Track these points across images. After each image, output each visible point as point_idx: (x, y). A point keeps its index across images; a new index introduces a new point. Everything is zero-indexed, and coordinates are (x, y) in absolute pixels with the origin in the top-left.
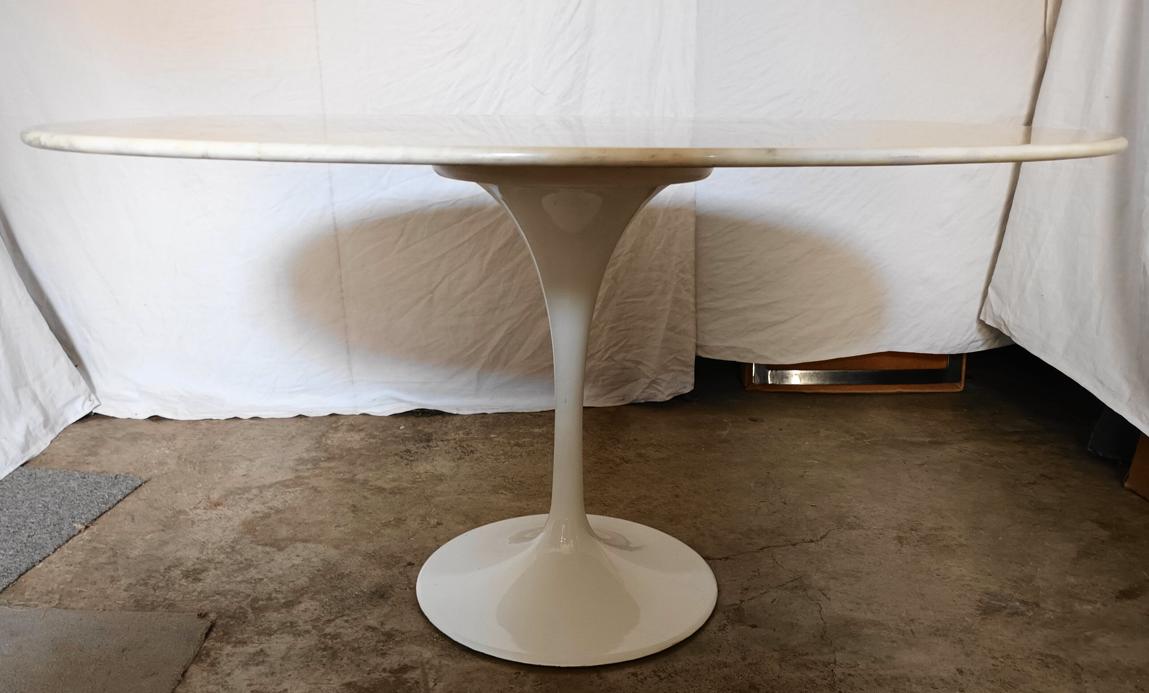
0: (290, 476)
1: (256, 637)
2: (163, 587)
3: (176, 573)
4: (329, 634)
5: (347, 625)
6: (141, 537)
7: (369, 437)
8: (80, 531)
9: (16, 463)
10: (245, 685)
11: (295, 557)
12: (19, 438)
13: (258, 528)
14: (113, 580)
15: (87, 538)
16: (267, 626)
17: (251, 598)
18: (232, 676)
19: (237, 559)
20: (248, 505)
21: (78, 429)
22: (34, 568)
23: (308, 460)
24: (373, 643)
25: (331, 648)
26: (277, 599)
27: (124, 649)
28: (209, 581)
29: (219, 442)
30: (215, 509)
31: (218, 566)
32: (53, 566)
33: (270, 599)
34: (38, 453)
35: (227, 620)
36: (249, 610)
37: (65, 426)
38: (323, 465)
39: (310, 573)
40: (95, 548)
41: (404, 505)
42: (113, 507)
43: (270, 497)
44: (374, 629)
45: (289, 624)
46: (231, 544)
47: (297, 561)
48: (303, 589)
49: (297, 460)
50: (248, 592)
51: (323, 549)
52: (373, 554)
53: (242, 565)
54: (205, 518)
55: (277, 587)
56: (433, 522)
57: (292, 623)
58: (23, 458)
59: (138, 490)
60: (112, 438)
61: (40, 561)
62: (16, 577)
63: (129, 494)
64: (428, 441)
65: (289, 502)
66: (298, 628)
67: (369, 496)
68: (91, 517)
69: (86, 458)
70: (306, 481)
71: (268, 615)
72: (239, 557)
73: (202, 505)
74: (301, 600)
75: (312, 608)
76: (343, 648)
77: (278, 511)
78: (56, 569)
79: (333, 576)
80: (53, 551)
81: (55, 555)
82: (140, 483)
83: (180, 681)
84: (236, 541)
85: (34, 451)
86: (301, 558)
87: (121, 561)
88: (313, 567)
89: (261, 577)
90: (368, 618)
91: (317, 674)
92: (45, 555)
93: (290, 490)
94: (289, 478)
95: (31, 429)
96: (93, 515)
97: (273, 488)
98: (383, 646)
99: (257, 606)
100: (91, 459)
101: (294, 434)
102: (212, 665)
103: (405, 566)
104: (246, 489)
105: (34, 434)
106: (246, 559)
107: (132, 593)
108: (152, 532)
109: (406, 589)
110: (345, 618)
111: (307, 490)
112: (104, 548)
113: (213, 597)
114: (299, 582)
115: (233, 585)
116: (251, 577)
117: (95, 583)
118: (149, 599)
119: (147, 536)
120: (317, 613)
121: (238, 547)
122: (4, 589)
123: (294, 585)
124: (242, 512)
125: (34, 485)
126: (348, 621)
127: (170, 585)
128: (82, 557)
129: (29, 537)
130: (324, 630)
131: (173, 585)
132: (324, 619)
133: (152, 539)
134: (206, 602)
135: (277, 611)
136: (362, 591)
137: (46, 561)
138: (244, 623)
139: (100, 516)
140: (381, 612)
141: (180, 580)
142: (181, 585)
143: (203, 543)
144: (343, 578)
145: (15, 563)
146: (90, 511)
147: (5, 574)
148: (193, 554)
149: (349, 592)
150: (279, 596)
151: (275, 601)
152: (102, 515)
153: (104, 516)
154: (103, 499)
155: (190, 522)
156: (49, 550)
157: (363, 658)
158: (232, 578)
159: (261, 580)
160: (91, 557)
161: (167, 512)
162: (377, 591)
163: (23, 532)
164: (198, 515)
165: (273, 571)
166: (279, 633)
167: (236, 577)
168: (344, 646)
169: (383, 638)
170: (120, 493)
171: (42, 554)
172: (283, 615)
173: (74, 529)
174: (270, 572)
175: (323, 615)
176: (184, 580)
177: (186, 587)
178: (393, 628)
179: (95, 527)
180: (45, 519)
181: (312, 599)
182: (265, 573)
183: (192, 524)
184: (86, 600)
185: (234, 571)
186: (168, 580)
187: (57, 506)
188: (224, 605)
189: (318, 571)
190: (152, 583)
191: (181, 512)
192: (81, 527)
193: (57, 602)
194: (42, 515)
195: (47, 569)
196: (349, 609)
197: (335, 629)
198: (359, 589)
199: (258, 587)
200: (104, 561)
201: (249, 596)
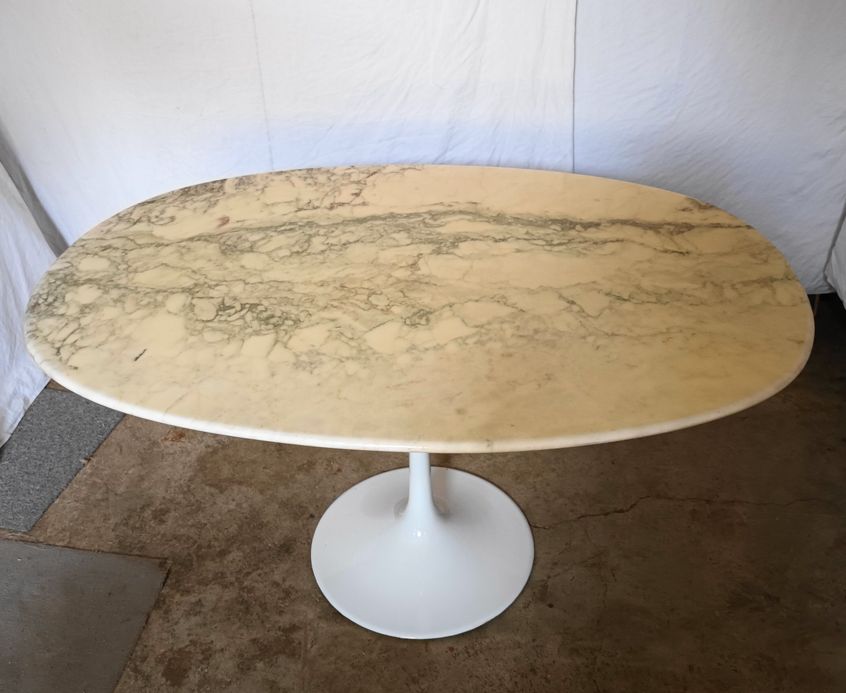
1: (197, 587)
2: (138, 528)
3: (147, 514)
4: (246, 587)
5: (259, 578)
6: (126, 472)
8: (84, 465)
9: (41, 386)
11: (231, 502)
13: (208, 466)
14: (106, 518)
15: (89, 471)
16: (205, 575)
17: (196, 545)
18: (178, 625)
19: (191, 500)
22: (53, 504)
24: (275, 599)
25: (246, 602)
26: (214, 547)
27: (110, 593)
28: (169, 523)
30: (179, 440)
31: (177, 506)
32: (66, 501)
35: (179, 566)
39: (240, 520)
40: (94, 483)
42: (108, 436)
45: (220, 575)
46: (188, 483)
47: (231, 507)
48: (233, 538)
50: (196, 537)
51: (252, 493)
52: (287, 502)
53: (194, 508)
54: (172, 451)
55: (215, 534)
56: (335, 466)
57: (222, 574)
58: (46, 380)
59: (126, 417)
61: (57, 497)
62: (41, 514)
63: (119, 422)
66: (226, 579)
68: (92, 450)
71: (207, 564)
72: (192, 498)
73: (170, 436)
74: (231, 550)
75: (237, 559)
76: (254, 603)
78: (68, 505)
79: (255, 525)
80: (66, 486)
81: (67, 490)
83: (144, 627)
86: (235, 503)
87: (111, 499)
88: (243, 513)
90: (275, 573)
92: (61, 491)
96: (94, 447)
98: (281, 603)
99: (200, 553)
102: (166, 612)
103: (308, 518)
106: (197, 501)
107: (117, 533)
108: (133, 466)
109: (305, 544)
110: (259, 571)
112: (100, 483)
113: (171, 541)
114: (231, 530)
115: (186, 529)
116: (199, 521)
117: (93, 521)
118: (129, 540)
119: (130, 470)
120: (241, 564)
121: (193, 486)
122: (34, 526)
123: (228, 532)
124: (197, 446)
125: (53, 411)
126: (261, 574)
127: (143, 526)
128: (85, 492)
129: (50, 470)
130: (243, 582)
131: (145, 525)
132: (245, 571)
133: (133, 474)
134: (166, 546)
135: (213, 560)
136: (274, 544)
137: (62, 496)
138: (190, 570)
139: (99, 447)
140: (285, 566)
141: (151, 520)
142: (150, 526)
143: (168, 481)
144: (262, 527)
145: (41, 499)
146: (91, 442)
147: (34, 510)
148: (160, 492)
149: (265, 543)
150: (216, 544)
151: (213, 549)
152: (100, 445)
153: (101, 446)
154: (101, 428)
155: (160, 455)
156: (63, 485)
157: (267, 614)
158: (186, 520)
159: (206, 525)
160: (91, 493)
161: (146, 443)
162: (284, 544)
163: (46, 465)
164: (166, 447)
165: (214, 515)
166: (213, 583)
167: (188, 520)
168: (255, 601)
169: (282, 595)
170: (113, 421)
171: (59, 489)
172: (217, 565)
173: (80, 462)
174: (212, 516)
175: (244, 567)
176: (153, 521)
177: (154, 528)
178: (291, 585)
179: (94, 460)
180: (60, 451)
181: (238, 549)
182: (209, 517)
183: (162, 458)
184: (87, 539)
185: (188, 513)
186: (142, 521)
187: (69, 436)
188: (178, 551)
189: (246, 518)
190: (131, 522)
191: (155, 443)
192: (83, 461)
193: (68, 541)
194: (59, 447)
195: (62, 505)
196: (263, 562)
197: (251, 582)
198: (272, 541)
199: (202, 532)
200: (100, 498)
201: (196, 541)
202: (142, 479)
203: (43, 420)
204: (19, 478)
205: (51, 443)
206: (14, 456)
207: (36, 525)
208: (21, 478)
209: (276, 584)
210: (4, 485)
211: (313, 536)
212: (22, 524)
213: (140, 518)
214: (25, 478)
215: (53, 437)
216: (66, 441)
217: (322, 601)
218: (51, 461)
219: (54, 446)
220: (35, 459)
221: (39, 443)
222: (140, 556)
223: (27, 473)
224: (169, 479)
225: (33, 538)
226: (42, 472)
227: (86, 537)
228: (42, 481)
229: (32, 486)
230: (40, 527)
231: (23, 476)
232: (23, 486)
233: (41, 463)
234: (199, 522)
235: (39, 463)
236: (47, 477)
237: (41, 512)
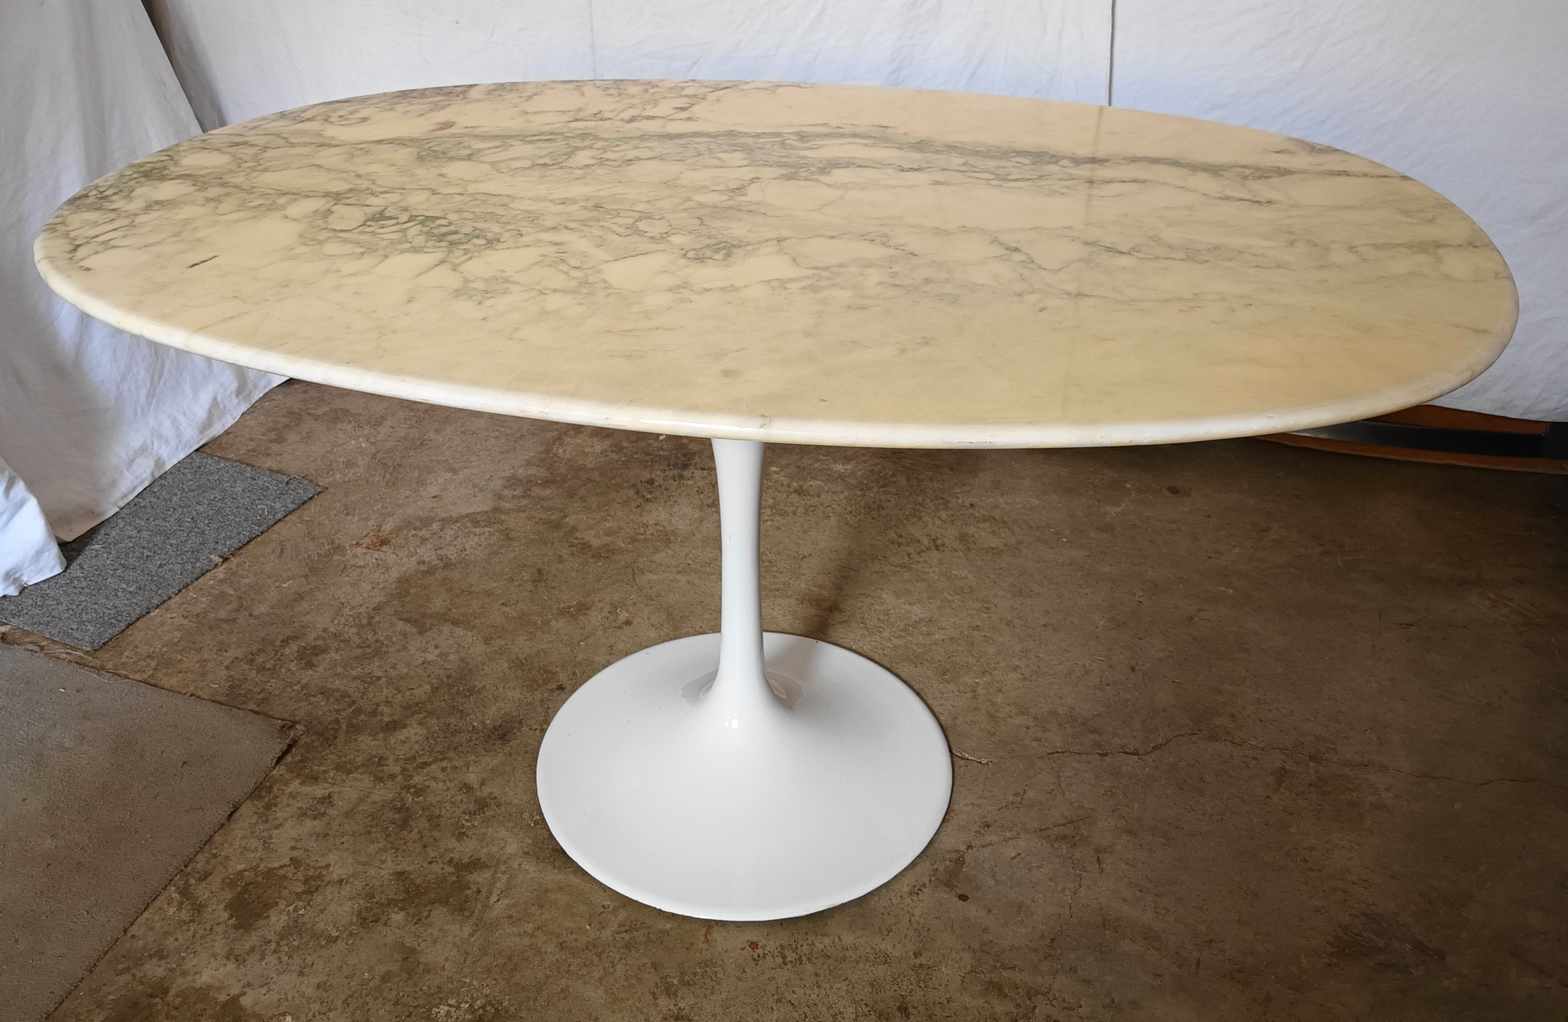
0: (487, 506)
1: (333, 772)
2: (268, 669)
3: (291, 650)
4: (414, 786)
5: (441, 775)
6: (278, 584)
7: (614, 448)
8: (216, 565)
9: (190, 447)
10: (288, 848)
11: (431, 649)
12: (201, 412)
13: (412, 591)
14: (222, 648)
15: (221, 576)
16: (352, 757)
17: (354, 706)
18: (282, 830)
19: (367, 639)
20: (418, 550)
21: (280, 397)
22: (148, 616)
23: (520, 481)
24: (458, 812)
25: (408, 809)
26: (382, 714)
27: (184, 763)
28: (320, 669)
29: (431, 434)
30: (379, 550)
31: (342, 645)
32: (168, 614)
33: (374, 713)
34: (222, 431)
35: (314, 737)
36: (344, 726)
37: (267, 390)
38: (537, 491)
39: (437, 679)
40: (223, 593)
41: (600, 580)
42: (268, 529)
43: (449, 538)
45: (377, 760)
46: (371, 612)
47: (430, 657)
48: (417, 704)
49: (508, 479)
50: (356, 696)
51: (470, 640)
52: (524, 661)
53: (368, 650)
54: (361, 563)
55: (390, 695)
56: (623, 616)
57: (381, 758)
58: (201, 440)
59: (306, 506)
60: (309, 414)
61: (158, 606)
62: (123, 628)
63: (293, 511)
64: (685, 466)
65: (467, 551)
66: (385, 768)
67: (565, 556)
68: (237, 545)
69: (270, 445)
70: (503, 517)
71: (361, 739)
72: (370, 636)
73: (366, 541)
74: (408, 723)
75: (414, 739)
76: (420, 812)
77: (448, 565)
78: (170, 621)
79: (461, 689)
80: (177, 592)
81: (177, 599)
82: (311, 495)
83: (223, 825)
84: (377, 609)
85: (218, 429)
86: (437, 652)
87: (241, 620)
88: (445, 669)
89: (380, 674)
90: (471, 770)
91: (373, 848)
92: (165, 598)
93: (477, 531)
94: (486, 509)
95: (219, 399)
96: (240, 542)
97: (459, 524)
98: (467, 821)
99: (355, 721)
100: (275, 447)
101: (524, 432)
102: (268, 807)
103: (552, 691)
104: (426, 522)
105: (222, 406)
106: (377, 641)
107: (232, 673)
108: (293, 577)
109: (536, 729)
110: (444, 764)
111: (497, 533)
112: (231, 595)
113: (315, 696)
114: (417, 692)
115: (345, 681)
116: (370, 671)
117: (200, 650)
118: (246, 686)
119: (285, 583)
120: (417, 747)
121: (377, 618)
122: (104, 644)
123: (412, 695)
124: (406, 560)
125: (196, 484)
126: (446, 768)
127: (277, 667)
128: (204, 605)
129: (161, 566)
130: (412, 777)
131: (281, 667)
132: (419, 760)
133: (289, 588)
134: (303, 703)
135: (373, 734)
136: (483, 723)
137: (165, 605)
138: (330, 745)
139: (248, 542)
140: (490, 761)
141: (292, 661)
142: (289, 670)
143: (340, 605)
144: (471, 695)
145: (131, 605)
146: (239, 533)
147: (114, 621)
148: (323, 620)
149: (468, 720)
150: (387, 710)
151: (379, 718)
152: (251, 540)
153: (253, 543)
154: (260, 516)
155: (342, 566)
156: (173, 590)
157: (436, 834)
158: (349, 668)
159: (379, 678)
160: (213, 608)
161: (324, 546)
162: (500, 726)
163: (157, 558)
164: (355, 556)
165: (398, 667)
166: (360, 771)
167: (352, 669)
168: (423, 809)
169: (472, 807)
170: (283, 509)
171: (163, 595)
172: (377, 743)
173: (211, 561)
174: (394, 667)
175: (421, 753)
176: (295, 662)
177: (293, 673)
178: (492, 793)
179: (234, 561)
180: (186, 541)
181: (420, 723)
182: (388, 668)
183: (343, 571)
184: (181, 675)
185: (357, 658)
186: (279, 660)
187: (207, 522)
188: (320, 713)
189: (448, 677)
190: (260, 660)
191: (339, 549)
192: (217, 559)
193: (149, 673)
194: (185, 535)
195: (160, 620)
196: (455, 748)
197: (425, 779)
198: (481, 718)
199: (370, 690)
200: (223, 617)
201: (354, 702)
202: (300, 597)
203: (176, 495)
204: (110, 571)
205: (175, 528)
206: (113, 540)
207: (109, 643)
208: (112, 573)
209: (467, 788)
210: (82, 579)
211: (553, 718)
212: (87, 639)
213: (276, 654)
214: (118, 571)
215: (182, 520)
216: (199, 528)
217: (539, 826)
218: (166, 553)
219: (179, 533)
220: (144, 548)
221: (157, 525)
222: (256, 712)
223: (123, 566)
224: (342, 604)
225: (98, 663)
226: (146, 567)
227: (180, 672)
228: (142, 580)
229: (124, 586)
230: (114, 647)
231: (115, 570)
232: (110, 583)
233: (152, 554)
234: (370, 673)
235: (146, 553)
236: (152, 576)
237: (123, 625)
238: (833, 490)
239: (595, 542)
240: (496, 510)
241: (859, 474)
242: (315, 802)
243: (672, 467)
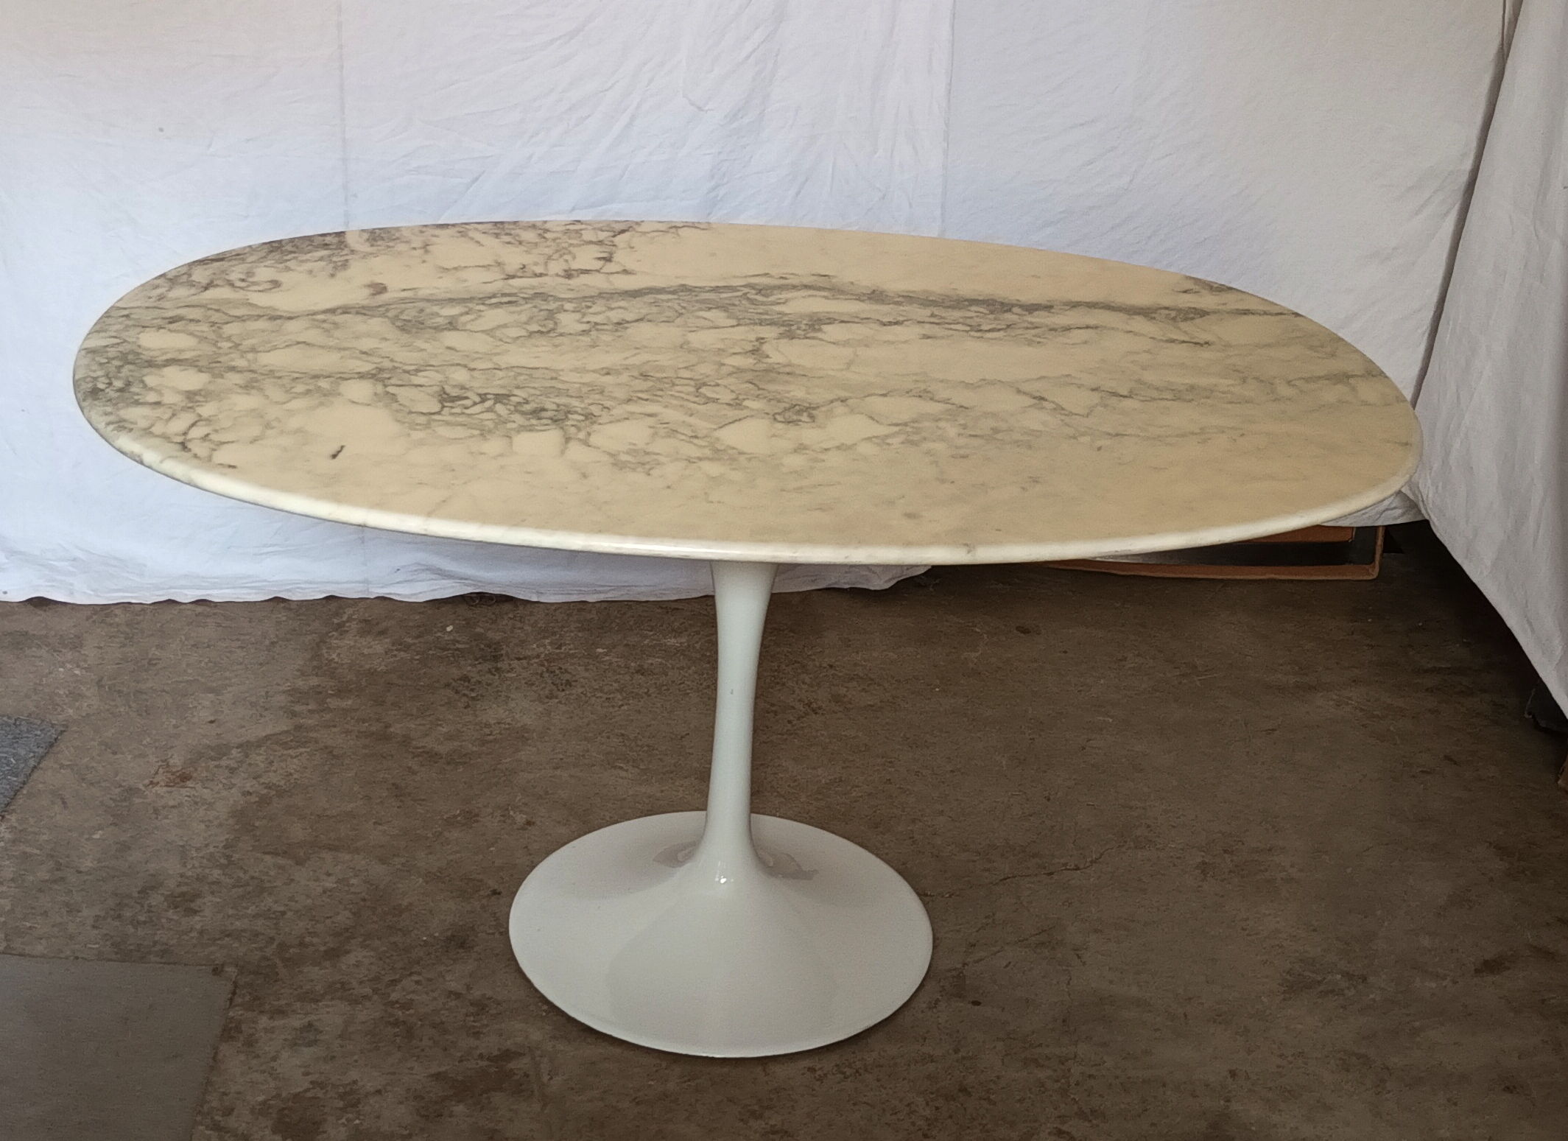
0: (284, 725)
2: (145, 923)
3: (157, 901)
5: (420, 988)
6: (86, 836)
7: (398, 646)
10: (301, 1074)
11: (324, 877)
13: (257, 823)
14: (72, 909)
15: (8, 836)
16: (309, 987)
17: (276, 943)
20: (232, 781)
23: (307, 694)
24: (461, 1017)
25: (404, 1022)
26: (314, 945)
28: (207, 913)
29: (155, 651)
31: (214, 887)
33: (303, 945)
35: (251, 976)
36: (278, 962)
38: (333, 703)
39: (352, 903)
41: (472, 786)
42: (28, 779)
43: (262, 765)
44: (458, 995)
46: (225, 851)
47: (328, 885)
48: (347, 930)
49: (290, 693)
50: (270, 932)
51: (363, 863)
52: (438, 874)
53: (250, 889)
54: (172, 803)
55: (309, 927)
56: (520, 818)
57: (343, 984)
59: (55, 749)
63: (44, 756)
64: (496, 658)
65: (295, 776)
66: (352, 991)
67: (416, 768)
70: (312, 735)
71: (306, 970)
72: (241, 874)
73: (161, 779)
74: (348, 948)
75: (366, 961)
76: (420, 1023)
77: (281, 793)
79: (386, 909)
82: (53, 735)
84: (229, 846)
86: (333, 879)
87: (72, 879)
88: (354, 894)
89: (282, 909)
90: (448, 978)
91: (392, 1060)
93: (290, 752)
94: (285, 729)
97: (264, 749)
98: (474, 1021)
99: (288, 956)
102: (249, 1044)
103: (488, 896)
104: (221, 751)
106: (253, 878)
107: (105, 931)
108: (100, 827)
109: (494, 933)
111: (317, 753)
112: (38, 855)
113: (221, 939)
114: (338, 919)
115: (245, 921)
116: (267, 908)
117: (46, 915)
118: (132, 941)
119: (95, 835)
120: (375, 968)
121: (236, 856)
123: (334, 923)
124: (226, 793)
126: (420, 981)
127: (154, 919)
128: (12, 869)
130: (389, 995)
131: (158, 919)
132: (386, 979)
133: (103, 839)
134: (214, 948)
135: (317, 965)
136: (432, 936)
138: (276, 981)
139: (15, 796)
140: (463, 969)
141: (167, 911)
142: (170, 920)
144: (401, 913)
148: (172, 867)
149: (413, 936)
150: (315, 941)
151: (312, 948)
152: (16, 793)
153: (21, 796)
154: (7, 765)
155: (151, 810)
157: (449, 1038)
158: (241, 909)
159: (284, 913)
160: (25, 870)
161: (112, 791)
162: (453, 936)
164: (159, 796)
165: (297, 899)
166: (327, 998)
167: (246, 908)
168: (421, 1020)
169: (472, 1010)
170: (30, 754)
172: (327, 972)
174: (292, 900)
175: (383, 973)
176: (172, 911)
177: (178, 922)
178: (484, 995)
179: (12, 818)
181: (363, 947)
182: (286, 903)
183: (157, 815)
184: (44, 941)
185: (241, 897)
186: (150, 911)
188: (241, 954)
189: (363, 900)
190: (127, 914)
191: (132, 791)
196: (418, 963)
197: (404, 994)
198: (427, 933)
199: (281, 925)
200: (46, 878)
201: (272, 939)
202: (124, 847)
209: (455, 995)
213: (142, 907)
222: (164, 963)
224: (182, 847)
227: (41, 939)
234: (269, 910)
238: (678, 666)
239: (443, 749)
240: (298, 728)
241: (698, 646)
242: (299, 1032)
243: (480, 660)
